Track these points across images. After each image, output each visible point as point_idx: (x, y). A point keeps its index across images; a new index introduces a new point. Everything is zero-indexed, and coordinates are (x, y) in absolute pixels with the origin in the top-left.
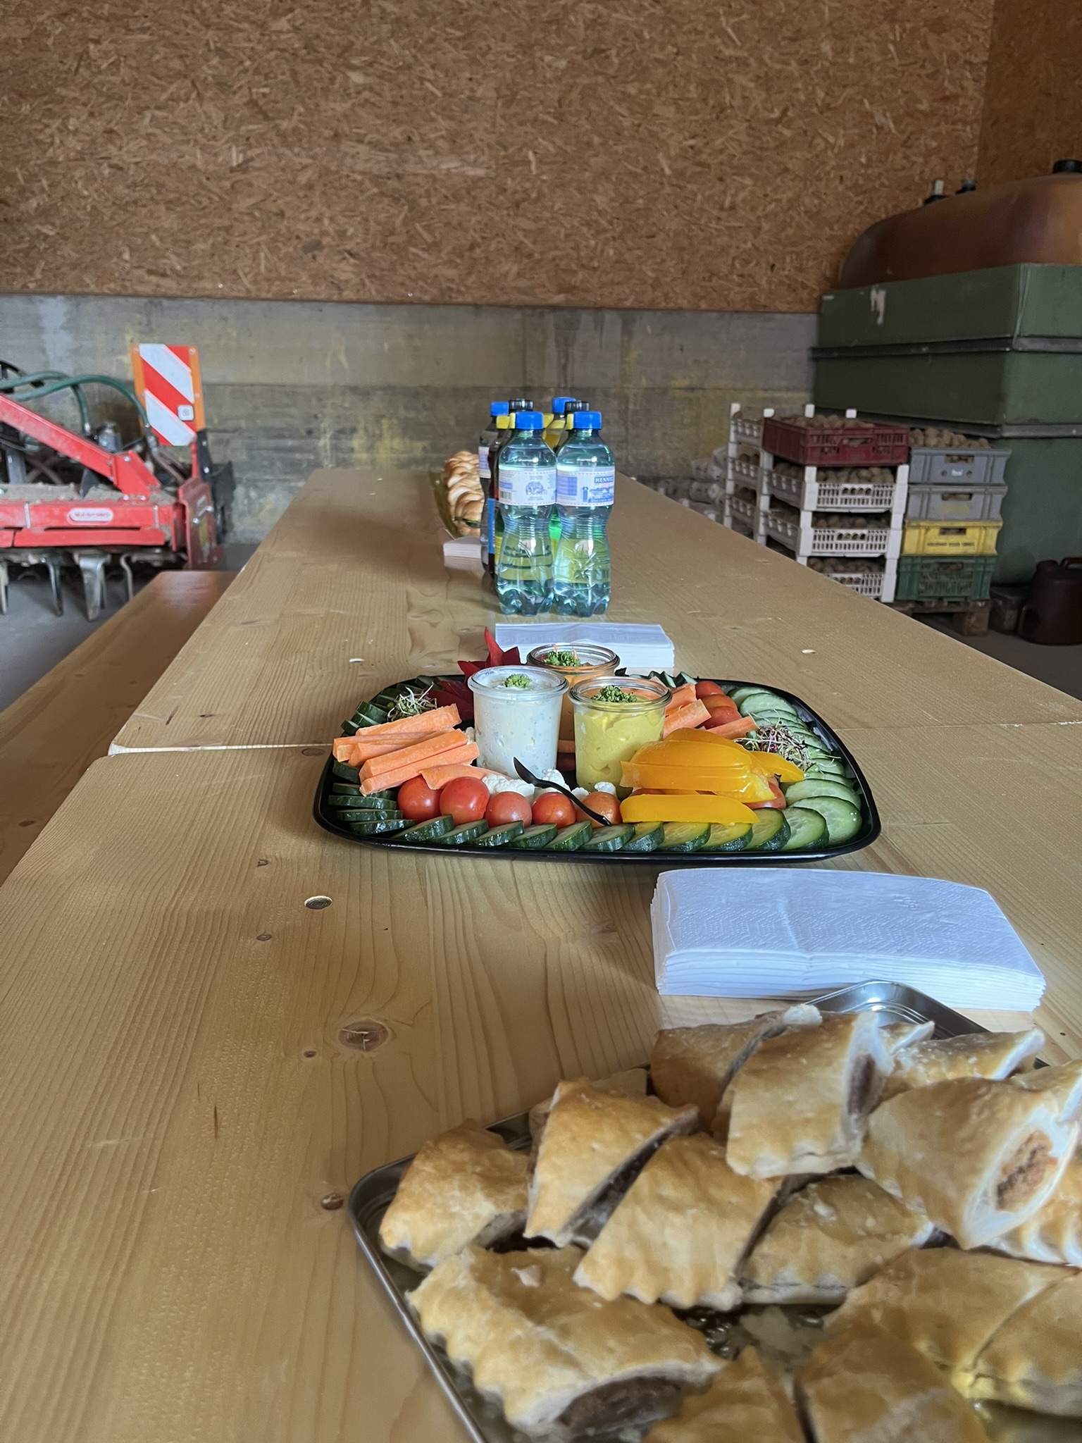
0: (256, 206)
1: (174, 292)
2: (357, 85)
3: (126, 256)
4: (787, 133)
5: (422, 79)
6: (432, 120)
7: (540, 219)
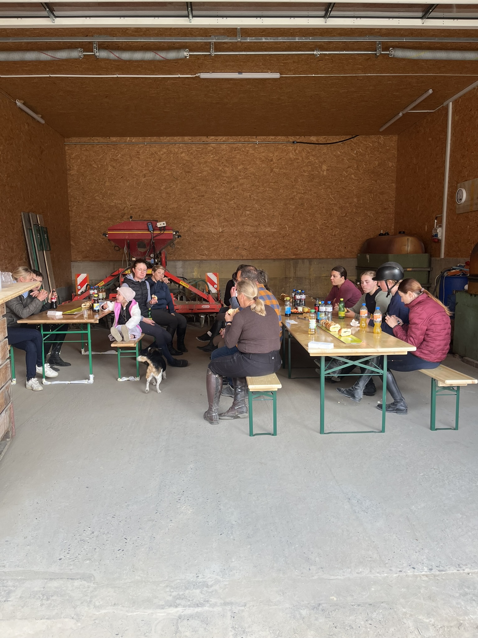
0: (224, 240)
1: (205, 259)
2: (248, 214)
3: (195, 252)
4: (347, 219)
5: (262, 212)
6: (265, 220)
7: (289, 240)
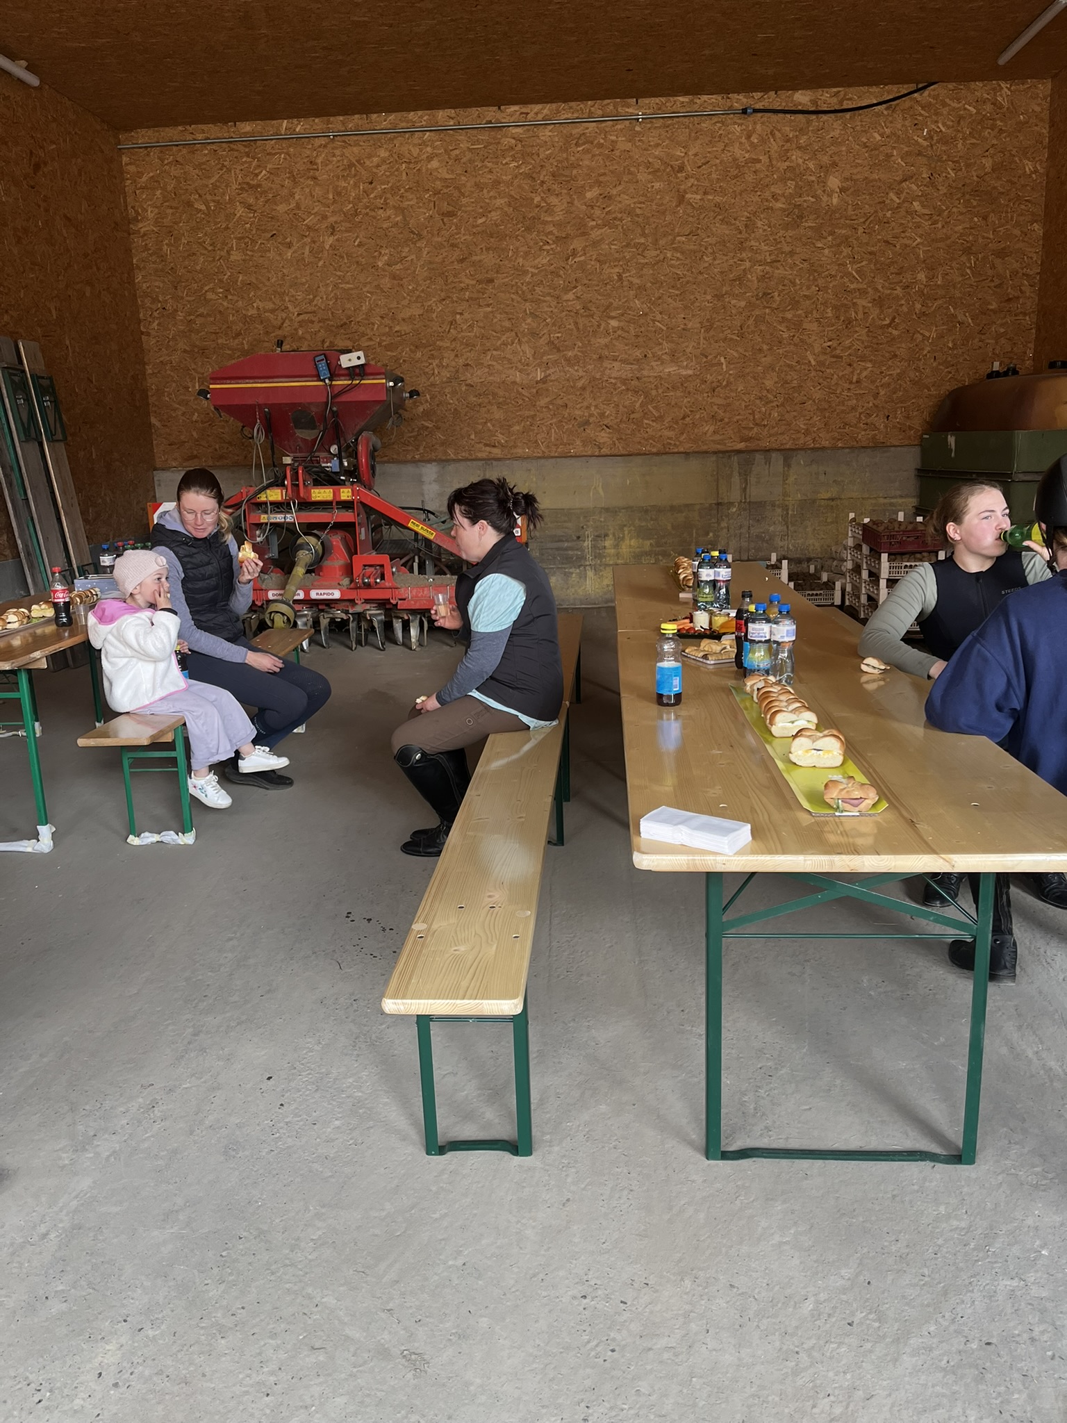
0: (551, 402)
1: (499, 456)
2: (613, 328)
3: (473, 437)
4: (895, 333)
5: (654, 321)
6: (660, 344)
7: (729, 398)
